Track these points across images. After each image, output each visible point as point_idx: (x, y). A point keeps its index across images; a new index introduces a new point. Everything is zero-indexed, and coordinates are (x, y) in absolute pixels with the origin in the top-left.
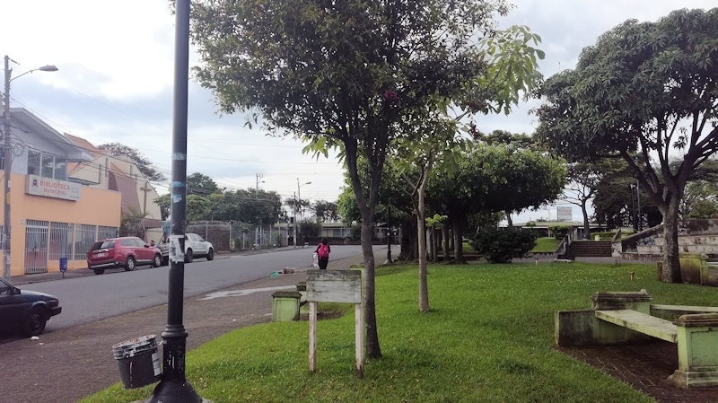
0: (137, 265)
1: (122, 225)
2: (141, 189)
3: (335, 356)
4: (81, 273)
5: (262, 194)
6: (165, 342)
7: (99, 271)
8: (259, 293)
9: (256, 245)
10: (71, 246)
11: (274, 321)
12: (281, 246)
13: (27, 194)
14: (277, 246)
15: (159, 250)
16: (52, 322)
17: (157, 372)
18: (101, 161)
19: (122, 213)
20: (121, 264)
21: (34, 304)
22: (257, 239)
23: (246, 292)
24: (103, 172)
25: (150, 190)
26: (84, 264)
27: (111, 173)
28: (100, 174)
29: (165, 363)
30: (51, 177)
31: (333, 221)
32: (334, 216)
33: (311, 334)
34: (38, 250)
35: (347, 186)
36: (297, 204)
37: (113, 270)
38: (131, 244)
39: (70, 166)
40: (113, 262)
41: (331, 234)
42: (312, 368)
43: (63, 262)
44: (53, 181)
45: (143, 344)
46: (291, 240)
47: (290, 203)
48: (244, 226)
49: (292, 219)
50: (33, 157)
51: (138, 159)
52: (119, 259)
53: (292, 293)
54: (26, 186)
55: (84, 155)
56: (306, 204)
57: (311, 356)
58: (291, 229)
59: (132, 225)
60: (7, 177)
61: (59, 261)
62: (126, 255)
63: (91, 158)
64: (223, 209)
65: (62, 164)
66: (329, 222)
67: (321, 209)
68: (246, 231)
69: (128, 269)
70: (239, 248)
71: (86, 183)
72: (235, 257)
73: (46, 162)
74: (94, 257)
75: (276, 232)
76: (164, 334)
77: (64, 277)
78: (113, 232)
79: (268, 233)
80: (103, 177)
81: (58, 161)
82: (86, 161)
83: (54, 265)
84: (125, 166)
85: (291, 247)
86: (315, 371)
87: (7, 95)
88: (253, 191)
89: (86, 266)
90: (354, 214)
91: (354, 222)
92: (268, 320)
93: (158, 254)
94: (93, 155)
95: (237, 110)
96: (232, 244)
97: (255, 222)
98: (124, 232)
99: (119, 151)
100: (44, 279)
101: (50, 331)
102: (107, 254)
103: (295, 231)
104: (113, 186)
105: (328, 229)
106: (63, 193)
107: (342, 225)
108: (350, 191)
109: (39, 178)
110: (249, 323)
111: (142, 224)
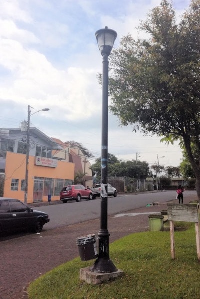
0: (82, 198)
1: (75, 179)
2: (83, 162)
3: (185, 252)
4: (57, 202)
5: (139, 163)
6: (100, 238)
7: (65, 202)
8: (140, 215)
9: (137, 189)
10: (52, 189)
11: (150, 231)
12: (150, 191)
13: (35, 165)
14: (148, 191)
15: (91, 192)
16: (45, 226)
17: (96, 253)
18: (66, 149)
19: (75, 173)
20: (74, 198)
21: (38, 217)
22: (137, 186)
23: (134, 214)
24: (67, 154)
25: (87, 162)
26: (58, 198)
27: (70, 155)
28: (66, 155)
29: (100, 249)
30: (45, 157)
31: (177, 177)
32: (178, 174)
33: (171, 238)
34: (39, 191)
35: (184, 158)
36: (157, 168)
37: (71, 201)
38: (79, 189)
39: (54, 152)
40: (71, 197)
41: (176, 184)
42: (173, 257)
43: (49, 197)
44: (46, 159)
45: (90, 238)
46: (155, 187)
47: (154, 167)
48: (131, 179)
49: (155, 176)
50: (38, 149)
51: (81, 148)
52: (73, 196)
53: (158, 216)
54: (35, 161)
55: (60, 147)
56: (162, 168)
57: (172, 250)
58: (155, 181)
59: (79, 179)
60: (28, 158)
61: (47, 197)
62: (77, 194)
63: (62, 148)
64: (120, 170)
65: (50, 151)
66: (175, 178)
67: (170, 171)
68: (132, 182)
69: (78, 201)
70: (129, 191)
71: (60, 159)
72: (127, 196)
73: (43, 150)
74: (63, 194)
75: (147, 183)
76: (99, 234)
77: (49, 204)
78: (71, 183)
79: (143, 184)
80: (67, 156)
81: (48, 150)
82: (60, 149)
83: (45, 199)
84: (76, 151)
85: (155, 191)
86: (174, 259)
87: (29, 122)
88: (135, 162)
89: (59, 199)
90: (189, 173)
91: (189, 178)
92: (147, 230)
93: (91, 193)
94: (63, 147)
95: (129, 124)
96: (125, 189)
97: (136, 177)
98: (76, 182)
99: (73, 144)
100: (42, 205)
101: (45, 231)
102: (68, 194)
103: (157, 182)
104: (71, 161)
105: (175, 181)
106: (50, 164)
107: (182, 179)
108: (186, 161)
109: (40, 158)
110: (137, 231)
111: (84, 179)
